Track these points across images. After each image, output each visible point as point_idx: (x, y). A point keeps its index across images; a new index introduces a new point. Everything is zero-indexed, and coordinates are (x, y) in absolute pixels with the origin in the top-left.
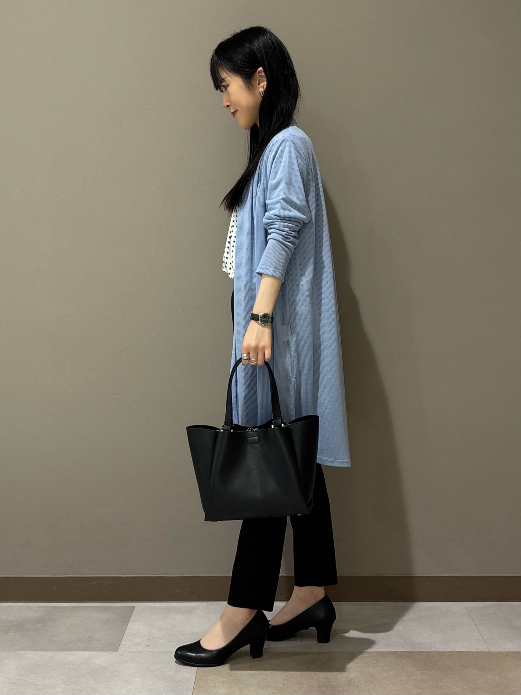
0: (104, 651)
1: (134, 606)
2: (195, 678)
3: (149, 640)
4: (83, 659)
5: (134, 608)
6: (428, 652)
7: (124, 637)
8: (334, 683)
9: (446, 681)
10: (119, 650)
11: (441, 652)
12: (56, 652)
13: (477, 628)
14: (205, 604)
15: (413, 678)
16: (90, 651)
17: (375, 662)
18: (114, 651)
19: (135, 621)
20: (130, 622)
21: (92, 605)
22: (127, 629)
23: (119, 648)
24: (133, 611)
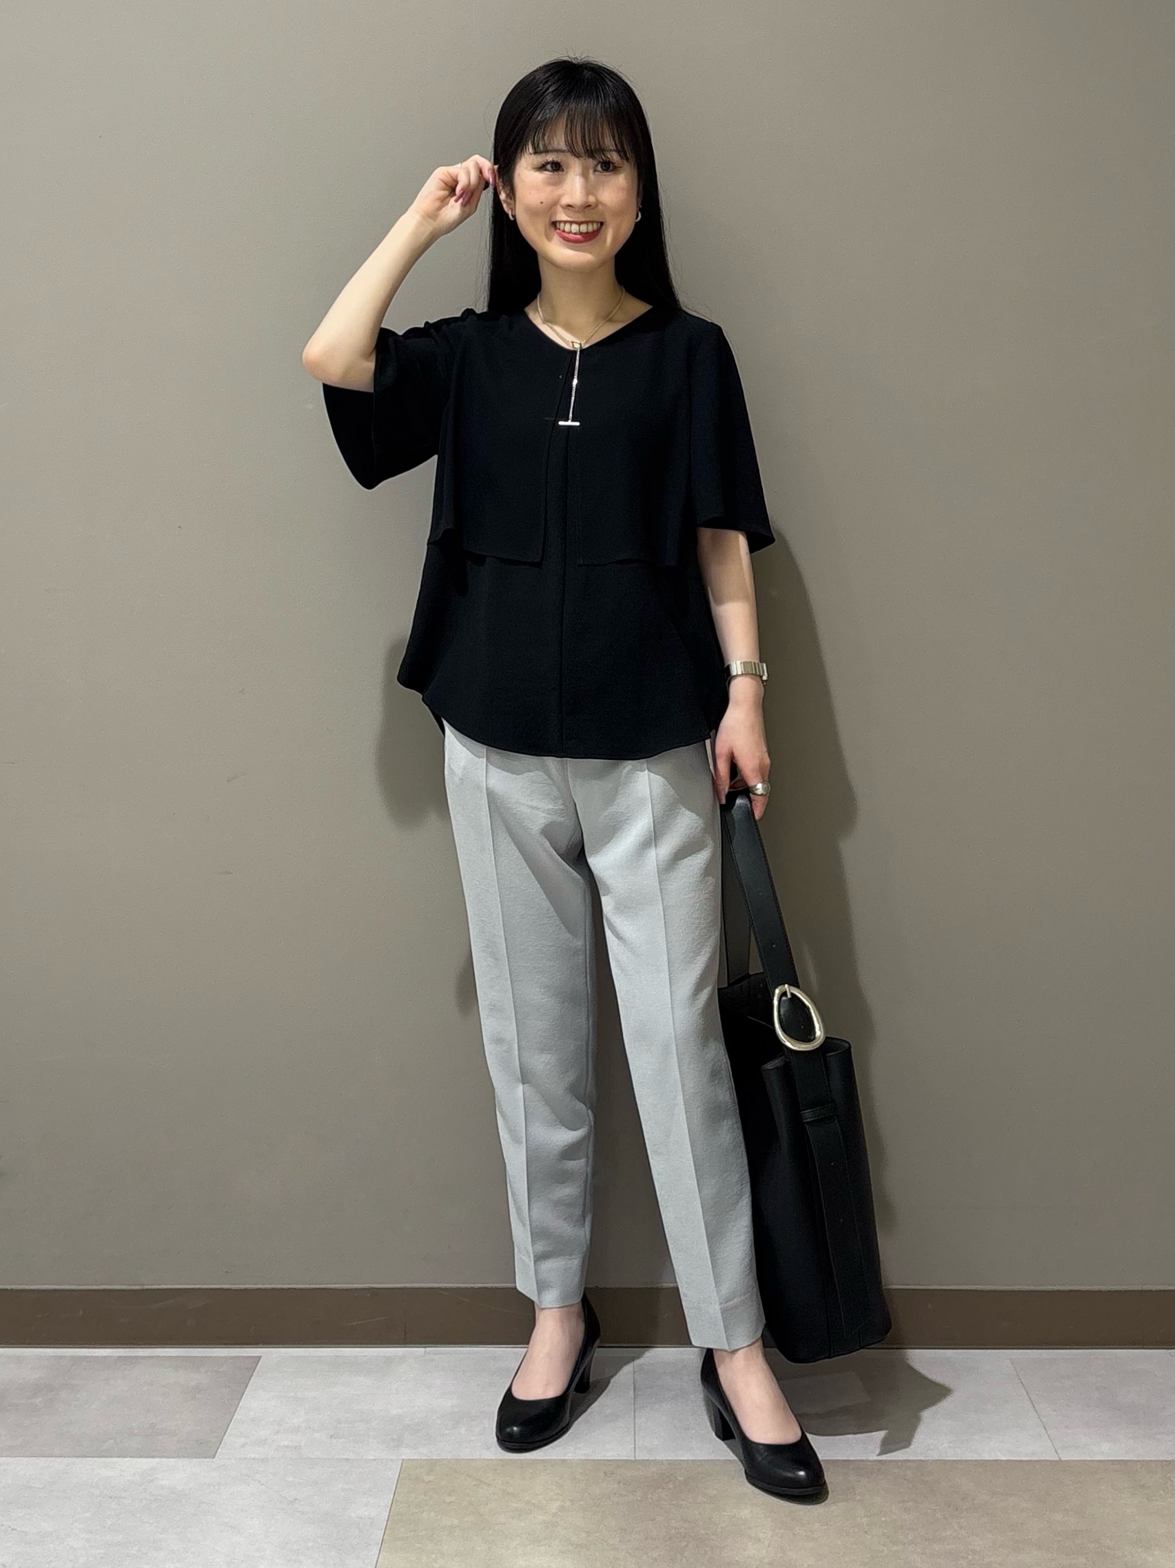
0: (184, 1457)
1: (261, 1355)
2: (387, 1517)
4: (134, 1474)
5: (259, 1362)
6: (921, 1460)
7: (230, 1426)
8: (702, 1531)
9: (956, 1527)
10: (216, 1456)
11: (949, 1461)
12: (74, 1459)
13: (1035, 1410)
14: (419, 1351)
15: (883, 1519)
16: (153, 1457)
18: (205, 1458)
19: (257, 1389)
20: (247, 1391)
21: (161, 1355)
22: (239, 1408)
23: (219, 1449)
24: (255, 1368)
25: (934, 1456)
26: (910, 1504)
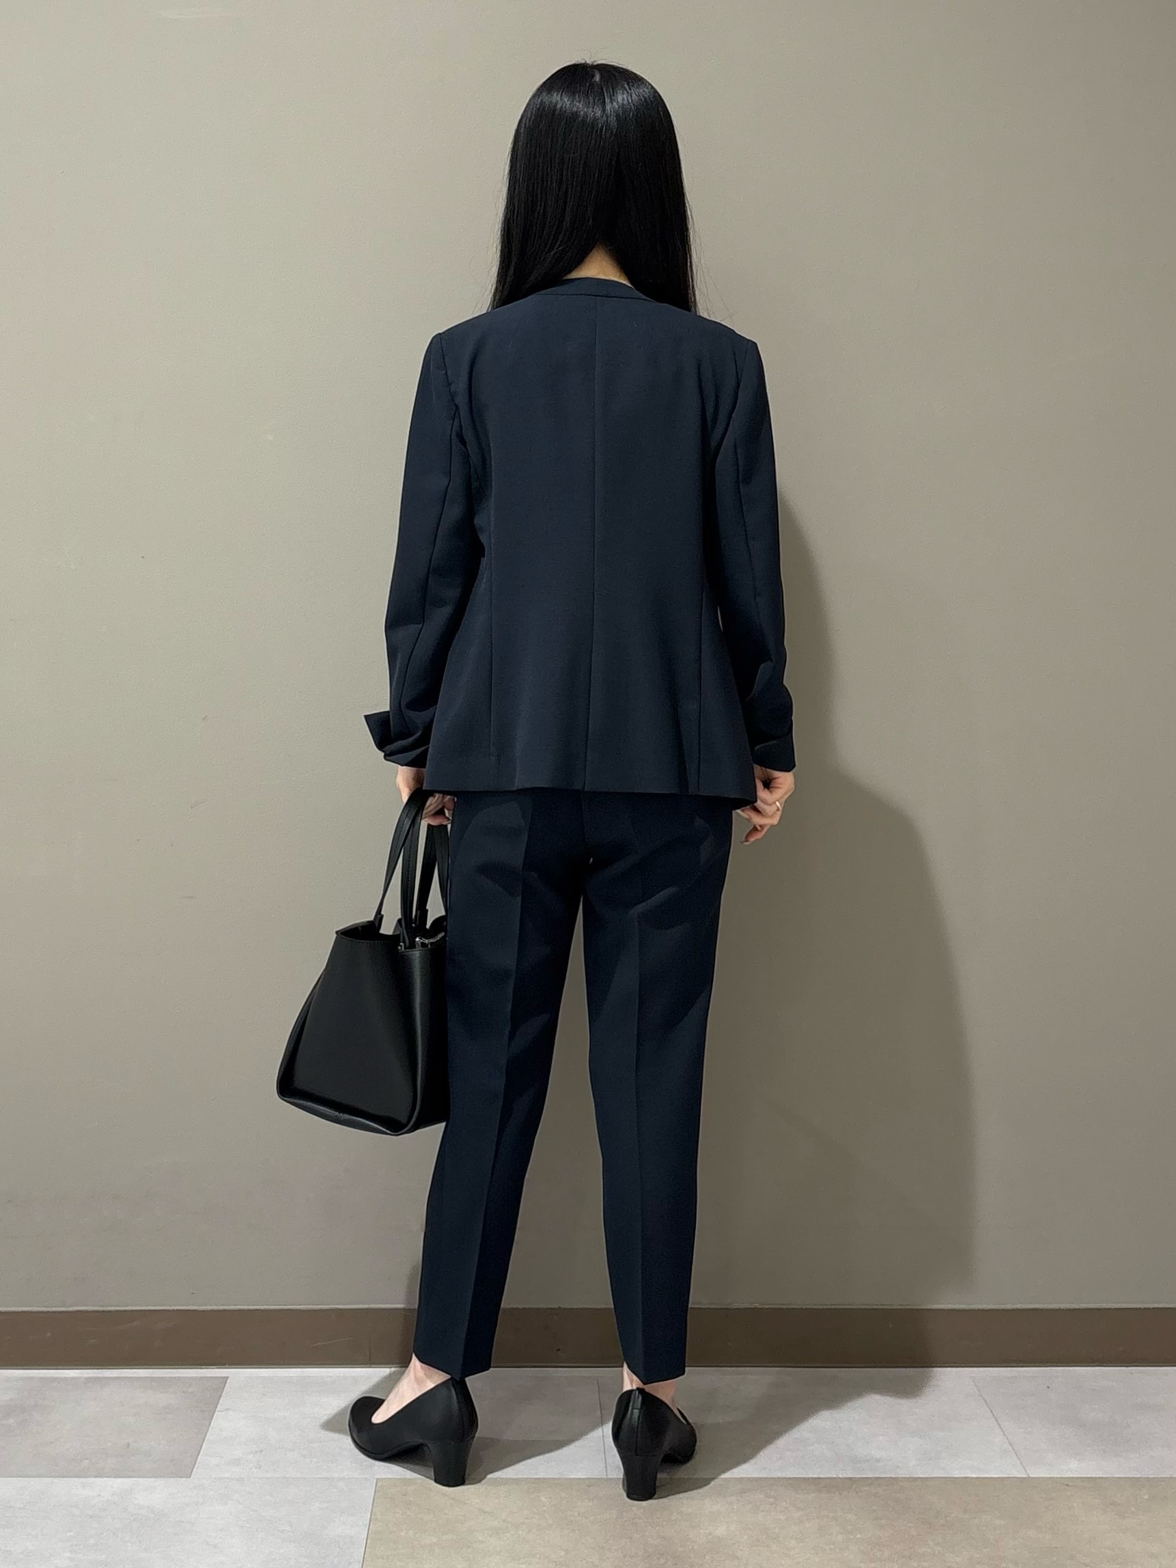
0: (161, 1477)
1: (227, 1376)
2: (366, 1536)
3: (261, 1452)
4: (112, 1494)
5: (226, 1382)
6: (890, 1477)
7: (203, 1447)
8: (680, 1549)
9: (931, 1543)
10: (192, 1476)
11: (919, 1478)
12: (52, 1479)
13: (1000, 1425)
14: (384, 1371)
15: (859, 1536)
16: (130, 1477)
17: (771, 1500)
18: (182, 1477)
19: (227, 1409)
20: (216, 1413)
21: (130, 1376)
22: (210, 1429)
23: (194, 1470)
24: (223, 1388)
25: (902, 1473)
26: (882, 1521)
